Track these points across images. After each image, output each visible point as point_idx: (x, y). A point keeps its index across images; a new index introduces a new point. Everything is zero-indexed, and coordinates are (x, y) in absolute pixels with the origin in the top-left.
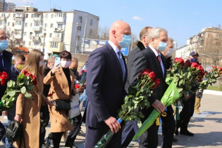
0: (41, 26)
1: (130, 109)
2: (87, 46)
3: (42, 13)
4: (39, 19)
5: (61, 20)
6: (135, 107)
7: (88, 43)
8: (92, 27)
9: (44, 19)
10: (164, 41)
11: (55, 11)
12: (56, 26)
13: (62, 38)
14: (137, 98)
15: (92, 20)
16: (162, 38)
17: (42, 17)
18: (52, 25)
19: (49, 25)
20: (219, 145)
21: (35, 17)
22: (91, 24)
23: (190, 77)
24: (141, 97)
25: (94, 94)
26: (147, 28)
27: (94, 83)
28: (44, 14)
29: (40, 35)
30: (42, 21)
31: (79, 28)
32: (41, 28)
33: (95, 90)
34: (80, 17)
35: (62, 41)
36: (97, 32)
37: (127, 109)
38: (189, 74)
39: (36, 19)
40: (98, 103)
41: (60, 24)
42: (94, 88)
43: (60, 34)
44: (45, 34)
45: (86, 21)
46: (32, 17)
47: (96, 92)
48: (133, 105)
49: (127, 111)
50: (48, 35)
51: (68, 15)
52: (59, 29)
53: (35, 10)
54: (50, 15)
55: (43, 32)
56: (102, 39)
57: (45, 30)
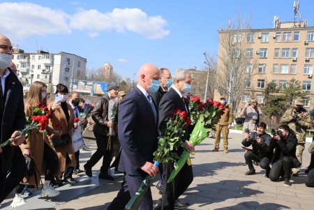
0: (28, 67)
1: (166, 151)
2: (75, 86)
3: (28, 55)
4: (26, 60)
5: (48, 61)
6: (172, 149)
7: (76, 83)
8: (79, 69)
9: (31, 61)
10: (189, 82)
11: (42, 52)
12: (43, 67)
13: (50, 79)
14: (172, 140)
15: (79, 62)
16: (187, 80)
17: (29, 59)
18: (39, 67)
19: (36, 67)
20: (208, 175)
21: (21, 58)
22: (79, 66)
23: (215, 116)
24: (175, 138)
25: (127, 143)
26: (162, 69)
27: (126, 131)
28: (31, 56)
29: (27, 76)
30: (29, 63)
31: (67, 70)
32: (28, 70)
33: (128, 139)
34: (67, 59)
35: (50, 82)
36: (85, 74)
37: (163, 151)
38: (214, 114)
39: (23, 60)
40: (132, 151)
41: (48, 66)
42: (126, 136)
43: (48, 76)
44: (32, 75)
45: (73, 63)
46: (18, 58)
47: (129, 141)
48: (168, 147)
49: (164, 153)
50: (35, 77)
51: (55, 57)
52: (47, 70)
53: (21, 52)
54: (37, 56)
55: (31, 73)
56: (89, 80)
57: (32, 72)
